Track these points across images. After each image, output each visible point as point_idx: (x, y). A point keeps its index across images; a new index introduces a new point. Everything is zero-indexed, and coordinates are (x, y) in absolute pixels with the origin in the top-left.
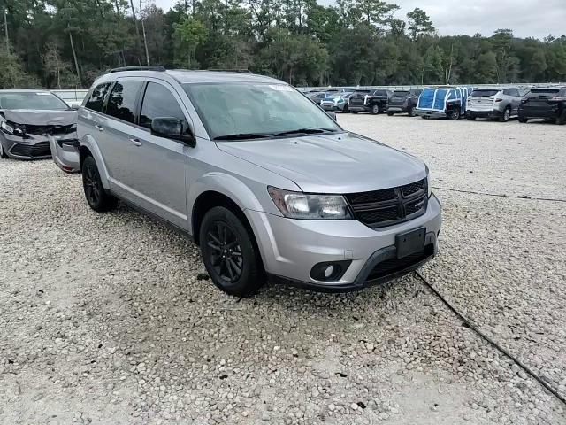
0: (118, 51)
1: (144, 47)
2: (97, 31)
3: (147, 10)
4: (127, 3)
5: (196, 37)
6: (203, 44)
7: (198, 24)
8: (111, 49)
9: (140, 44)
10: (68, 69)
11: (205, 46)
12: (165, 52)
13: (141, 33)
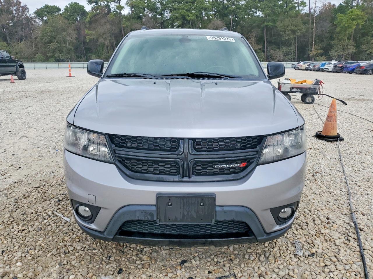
0: (292, 37)
1: (312, 33)
2: (282, 25)
3: (324, 7)
4: (305, 3)
5: (355, 23)
6: (361, 27)
7: (360, 12)
8: (289, 35)
9: (310, 31)
10: (260, 49)
11: (362, 29)
12: (327, 35)
13: (312, 23)
